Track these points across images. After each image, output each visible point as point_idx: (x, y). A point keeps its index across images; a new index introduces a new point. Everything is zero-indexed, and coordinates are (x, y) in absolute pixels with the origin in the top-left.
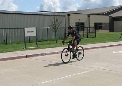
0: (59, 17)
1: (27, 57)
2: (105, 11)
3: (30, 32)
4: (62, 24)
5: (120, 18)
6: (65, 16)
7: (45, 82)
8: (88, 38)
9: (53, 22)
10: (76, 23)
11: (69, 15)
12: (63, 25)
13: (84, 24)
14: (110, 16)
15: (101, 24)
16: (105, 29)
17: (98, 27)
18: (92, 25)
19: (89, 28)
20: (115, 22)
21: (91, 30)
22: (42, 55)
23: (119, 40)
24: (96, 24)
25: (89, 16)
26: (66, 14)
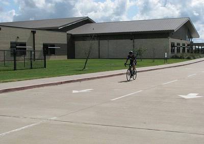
2: (59, 25)
5: (83, 37)
8: (31, 68)
10: (12, 43)
13: (24, 44)
14: (68, 32)
15: (54, 45)
17: (49, 50)
18: (39, 47)
19: (33, 53)
20: (76, 42)
21: (37, 55)
23: (82, 72)
24: (45, 46)
25: (34, 32)
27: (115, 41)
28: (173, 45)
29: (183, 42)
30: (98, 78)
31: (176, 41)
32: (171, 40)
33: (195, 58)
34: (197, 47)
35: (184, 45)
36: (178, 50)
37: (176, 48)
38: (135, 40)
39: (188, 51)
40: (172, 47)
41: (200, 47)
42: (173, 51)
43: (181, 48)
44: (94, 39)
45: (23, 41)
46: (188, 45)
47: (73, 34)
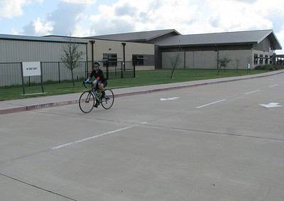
0: (76, 45)
1: (27, 109)
2: (147, 38)
3: (31, 69)
4: (81, 57)
6: (87, 44)
7: (59, 147)
8: (122, 77)
9: (68, 53)
10: (104, 55)
11: (92, 43)
12: (83, 58)
13: (115, 56)
14: (155, 44)
15: (142, 56)
16: (148, 64)
17: (138, 60)
18: (129, 58)
19: (123, 63)
20: (163, 53)
22: (51, 105)
24: (134, 57)
25: (124, 45)
26: (88, 41)
27: (200, 52)
28: (256, 57)
29: (266, 53)
30: (184, 87)
31: (259, 53)
32: (254, 52)
33: (277, 69)
34: (279, 58)
35: (266, 56)
36: (261, 61)
37: (259, 59)
38: (220, 51)
39: (271, 62)
40: (255, 58)
41: (283, 59)
42: (256, 62)
43: (264, 60)
44: (180, 50)
45: (115, 53)
46: (271, 57)
47: (160, 45)
